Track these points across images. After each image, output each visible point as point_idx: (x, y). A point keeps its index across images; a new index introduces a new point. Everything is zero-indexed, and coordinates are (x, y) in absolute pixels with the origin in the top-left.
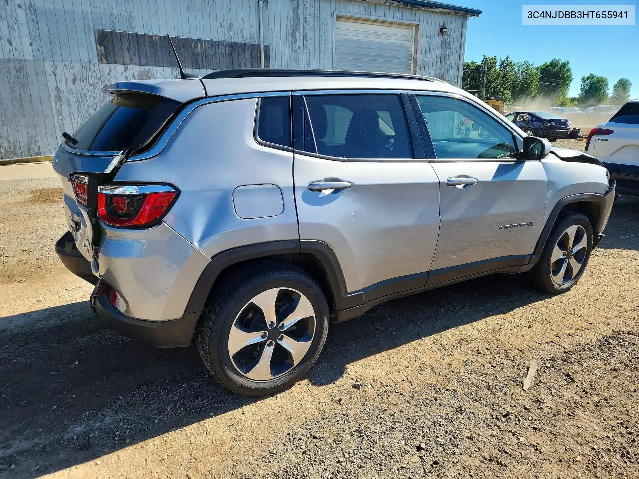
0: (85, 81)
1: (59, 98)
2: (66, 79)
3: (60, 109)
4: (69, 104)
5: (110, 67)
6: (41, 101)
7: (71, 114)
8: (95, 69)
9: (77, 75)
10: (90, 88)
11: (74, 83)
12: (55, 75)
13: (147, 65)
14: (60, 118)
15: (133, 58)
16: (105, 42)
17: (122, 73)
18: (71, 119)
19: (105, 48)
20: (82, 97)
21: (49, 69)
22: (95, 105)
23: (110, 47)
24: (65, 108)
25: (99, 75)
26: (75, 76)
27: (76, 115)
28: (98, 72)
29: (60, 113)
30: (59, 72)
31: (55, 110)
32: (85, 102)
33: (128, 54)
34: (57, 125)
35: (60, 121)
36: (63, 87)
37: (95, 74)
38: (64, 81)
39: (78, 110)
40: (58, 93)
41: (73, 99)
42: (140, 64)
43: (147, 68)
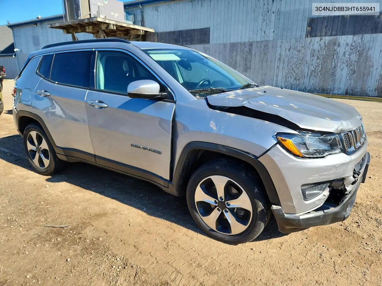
0: (295, 49)
1: (280, 59)
2: (286, 49)
3: (279, 65)
4: (284, 63)
5: (311, 40)
6: (271, 61)
7: (283, 68)
8: (302, 42)
9: (292, 46)
10: (297, 53)
11: (289, 51)
12: (281, 47)
13: (336, 35)
14: (278, 70)
15: (328, 31)
16: (313, 25)
17: (318, 42)
18: (283, 70)
19: (311, 28)
20: (291, 59)
21: (279, 44)
22: (297, 63)
23: (315, 27)
24: (282, 65)
25: (304, 45)
26: (290, 47)
27: (286, 69)
28: (304, 43)
29: (278, 67)
30: (283, 46)
31: (276, 66)
32: (292, 61)
33: (325, 29)
34: (275, 74)
35: (277, 72)
36: (283, 53)
37: (301, 45)
38: (284, 50)
39: (288, 65)
40: (280, 57)
41: (286, 59)
42: (331, 35)
43: (335, 37)
